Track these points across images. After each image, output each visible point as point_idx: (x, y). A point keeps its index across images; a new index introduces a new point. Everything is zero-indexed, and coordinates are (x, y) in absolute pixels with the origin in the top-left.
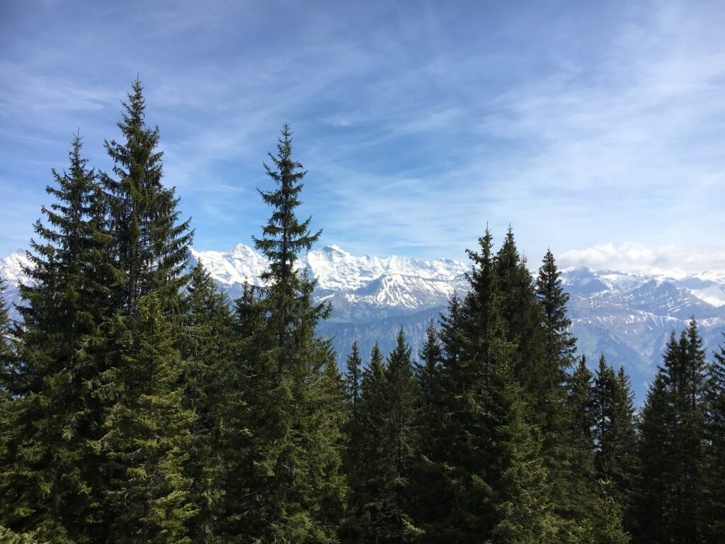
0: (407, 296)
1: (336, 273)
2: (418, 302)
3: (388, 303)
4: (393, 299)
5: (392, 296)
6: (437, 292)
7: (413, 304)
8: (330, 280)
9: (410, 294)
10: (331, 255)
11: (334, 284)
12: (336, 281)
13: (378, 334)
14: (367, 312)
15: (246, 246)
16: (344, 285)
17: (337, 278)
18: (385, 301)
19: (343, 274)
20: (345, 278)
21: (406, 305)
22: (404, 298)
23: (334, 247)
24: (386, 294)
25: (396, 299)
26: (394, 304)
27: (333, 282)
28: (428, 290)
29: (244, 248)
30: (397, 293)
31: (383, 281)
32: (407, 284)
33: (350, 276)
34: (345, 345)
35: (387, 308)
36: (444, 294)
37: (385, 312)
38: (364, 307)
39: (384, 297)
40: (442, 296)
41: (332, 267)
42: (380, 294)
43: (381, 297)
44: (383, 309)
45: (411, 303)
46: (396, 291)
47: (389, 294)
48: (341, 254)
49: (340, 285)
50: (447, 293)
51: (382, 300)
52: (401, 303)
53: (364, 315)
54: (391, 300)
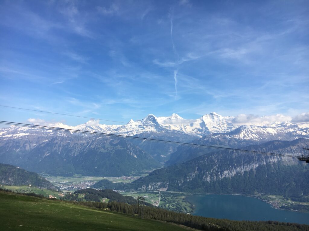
0: (254, 135)
1: (216, 124)
2: (259, 137)
3: (245, 138)
4: (247, 136)
5: (246, 135)
6: (268, 133)
7: (257, 139)
8: (213, 127)
9: (255, 134)
10: (213, 117)
11: (215, 129)
12: (216, 128)
13: (245, 153)
14: (236, 143)
15: (176, 114)
16: (219, 129)
17: (217, 127)
18: (244, 137)
19: (219, 125)
20: (220, 127)
21: (254, 139)
22: (252, 136)
23: (214, 113)
24: (244, 134)
25: (249, 136)
26: (248, 139)
27: (215, 128)
28: (264, 132)
29: (176, 115)
30: (249, 134)
31: (242, 128)
32: (253, 129)
33: (222, 125)
34: (230, 157)
35: (245, 141)
36: (271, 134)
37: (245, 143)
38: (234, 140)
39: (243, 136)
40: (271, 135)
41: (214, 122)
42: (241, 134)
43: (241, 135)
44: (243, 141)
45: (256, 138)
46: (248, 133)
47: (245, 134)
48: (217, 116)
49: (218, 130)
50: (273, 133)
51: (242, 137)
52: (251, 138)
53: (235, 144)
54: (246, 137)
